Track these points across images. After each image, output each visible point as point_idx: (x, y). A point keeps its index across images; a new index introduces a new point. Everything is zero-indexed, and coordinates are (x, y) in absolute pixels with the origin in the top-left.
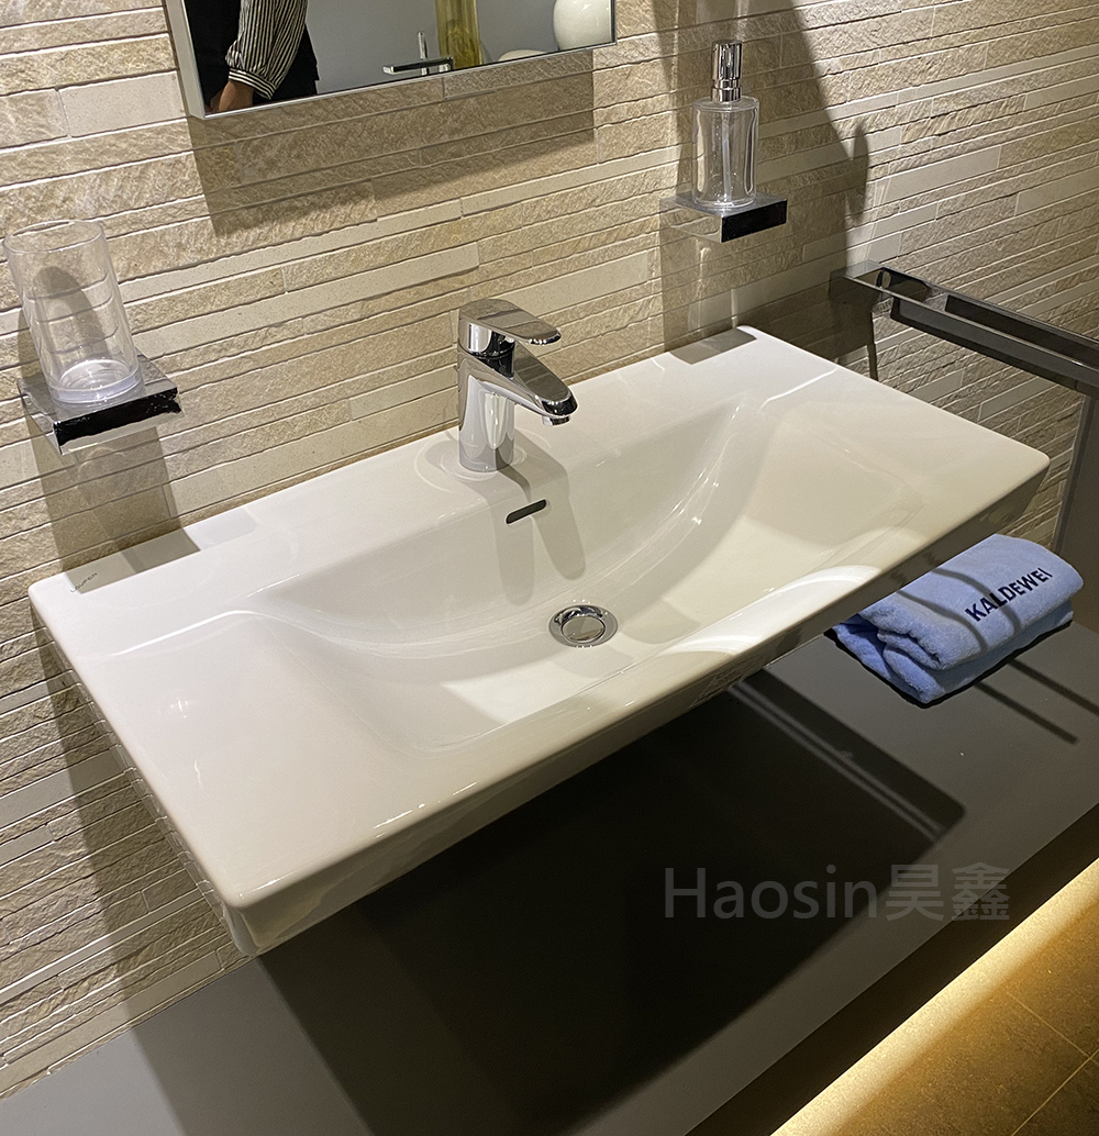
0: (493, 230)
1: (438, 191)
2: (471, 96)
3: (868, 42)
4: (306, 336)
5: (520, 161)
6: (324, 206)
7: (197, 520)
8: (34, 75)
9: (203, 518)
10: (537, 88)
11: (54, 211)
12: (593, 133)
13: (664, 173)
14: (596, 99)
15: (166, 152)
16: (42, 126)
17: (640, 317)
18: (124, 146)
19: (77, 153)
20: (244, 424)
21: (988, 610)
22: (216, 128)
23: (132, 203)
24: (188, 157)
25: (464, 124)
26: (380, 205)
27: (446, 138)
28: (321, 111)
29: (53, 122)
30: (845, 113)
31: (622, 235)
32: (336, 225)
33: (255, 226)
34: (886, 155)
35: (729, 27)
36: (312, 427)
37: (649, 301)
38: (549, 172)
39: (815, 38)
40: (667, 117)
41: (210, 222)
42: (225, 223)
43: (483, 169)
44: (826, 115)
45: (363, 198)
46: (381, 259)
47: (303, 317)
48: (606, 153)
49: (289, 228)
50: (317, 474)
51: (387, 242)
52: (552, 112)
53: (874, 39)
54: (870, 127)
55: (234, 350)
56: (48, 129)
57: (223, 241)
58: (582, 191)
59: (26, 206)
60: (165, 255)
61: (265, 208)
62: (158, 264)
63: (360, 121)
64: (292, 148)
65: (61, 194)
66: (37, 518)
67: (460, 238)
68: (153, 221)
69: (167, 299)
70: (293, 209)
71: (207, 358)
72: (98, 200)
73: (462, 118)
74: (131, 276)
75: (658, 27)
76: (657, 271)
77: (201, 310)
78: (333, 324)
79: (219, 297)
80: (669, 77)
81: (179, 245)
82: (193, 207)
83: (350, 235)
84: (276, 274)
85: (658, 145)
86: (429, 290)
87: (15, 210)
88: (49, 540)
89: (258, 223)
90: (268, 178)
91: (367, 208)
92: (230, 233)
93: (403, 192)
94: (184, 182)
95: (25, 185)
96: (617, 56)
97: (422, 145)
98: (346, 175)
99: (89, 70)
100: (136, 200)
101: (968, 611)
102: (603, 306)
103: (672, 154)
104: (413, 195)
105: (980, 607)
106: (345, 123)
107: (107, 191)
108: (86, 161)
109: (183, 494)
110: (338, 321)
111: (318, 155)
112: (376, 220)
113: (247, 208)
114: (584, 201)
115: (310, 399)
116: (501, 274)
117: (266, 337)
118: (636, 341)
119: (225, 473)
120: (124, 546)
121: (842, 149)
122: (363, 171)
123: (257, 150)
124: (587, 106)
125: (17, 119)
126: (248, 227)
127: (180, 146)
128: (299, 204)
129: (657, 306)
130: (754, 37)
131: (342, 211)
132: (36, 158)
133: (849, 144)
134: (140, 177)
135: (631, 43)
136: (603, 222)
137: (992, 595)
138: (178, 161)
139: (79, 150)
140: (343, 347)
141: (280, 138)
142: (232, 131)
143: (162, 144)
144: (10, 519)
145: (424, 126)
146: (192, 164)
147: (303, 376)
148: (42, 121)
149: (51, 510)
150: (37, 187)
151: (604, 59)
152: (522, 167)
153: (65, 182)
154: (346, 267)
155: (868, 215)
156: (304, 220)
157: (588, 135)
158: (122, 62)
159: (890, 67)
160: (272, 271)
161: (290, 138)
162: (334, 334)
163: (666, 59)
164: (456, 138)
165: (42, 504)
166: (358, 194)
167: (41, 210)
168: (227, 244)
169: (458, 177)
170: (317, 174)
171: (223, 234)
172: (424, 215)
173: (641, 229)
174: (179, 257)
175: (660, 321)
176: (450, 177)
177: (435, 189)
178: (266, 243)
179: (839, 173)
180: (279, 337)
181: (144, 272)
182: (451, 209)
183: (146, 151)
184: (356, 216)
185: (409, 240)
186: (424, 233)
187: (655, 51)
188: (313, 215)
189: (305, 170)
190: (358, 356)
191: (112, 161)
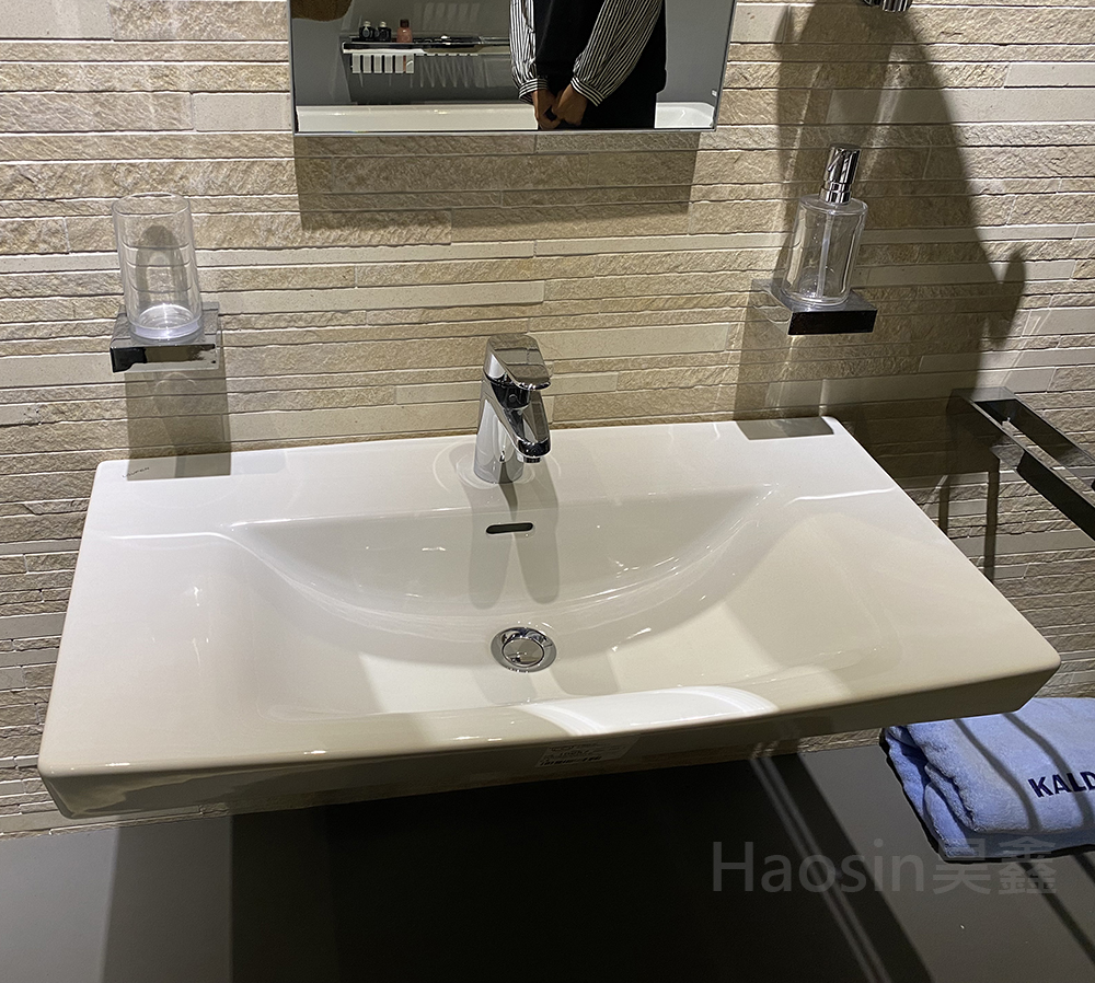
0: (564, 274)
1: (515, 230)
2: (563, 154)
3: (1045, 169)
4: (367, 326)
5: (603, 218)
6: (403, 224)
7: (246, 449)
8: (175, 80)
9: (251, 449)
10: (634, 157)
11: (172, 184)
12: (687, 207)
13: (763, 255)
14: (696, 176)
15: (271, 155)
16: (175, 119)
17: (709, 382)
18: (237, 144)
19: (198, 143)
20: (300, 384)
21: (1057, 790)
22: (317, 143)
23: (235, 190)
24: (289, 162)
25: (550, 177)
26: (456, 232)
27: (530, 186)
28: (413, 144)
29: (183, 117)
30: (999, 237)
31: (703, 303)
32: (412, 241)
33: (338, 228)
34: (1050, 286)
35: (866, 131)
36: (358, 401)
37: (724, 370)
38: (633, 233)
39: (974, 156)
40: (775, 205)
41: (299, 217)
42: (312, 219)
43: (564, 219)
44: (975, 234)
45: (440, 223)
46: (448, 278)
47: (368, 310)
48: (699, 226)
49: (367, 236)
50: (355, 441)
51: (456, 265)
52: (645, 180)
53: (1054, 167)
54: (1032, 255)
55: (302, 323)
56: (179, 122)
57: (307, 235)
58: (665, 256)
59: (151, 177)
60: (257, 236)
61: (348, 215)
62: (249, 242)
63: (448, 158)
64: (382, 170)
65: (180, 172)
66: (118, 413)
67: (528, 274)
68: (250, 207)
69: (251, 270)
70: (374, 221)
71: (277, 324)
72: (208, 182)
73: (550, 172)
74: (225, 246)
75: (780, 120)
76: (737, 344)
77: (279, 285)
78: (393, 322)
79: (296, 278)
80: (783, 166)
81: (269, 231)
82: (287, 203)
83: (423, 252)
84: (349, 270)
85: (758, 228)
86: (490, 313)
87: (142, 178)
88: (124, 431)
89: (340, 226)
90: (356, 191)
91: (442, 232)
92: (315, 229)
93: (480, 225)
94: (282, 181)
95: (153, 161)
96: (728, 141)
97: (506, 188)
98: (427, 201)
99: (219, 82)
100: (241, 188)
101: (1032, 782)
102: (670, 363)
103: (775, 240)
104: (489, 229)
105: (1049, 783)
106: (435, 158)
107: (217, 177)
108: (204, 151)
109: (238, 425)
110: (398, 320)
111: (405, 180)
112: (449, 244)
113: (333, 212)
114: (666, 266)
115: (361, 377)
116: (564, 313)
117: (331, 319)
118: (701, 403)
119: (275, 418)
120: (181, 453)
121: (991, 271)
122: (445, 201)
123: (350, 167)
124: (685, 181)
125: (156, 111)
126: (331, 227)
127: (284, 152)
128: (380, 218)
129: (732, 375)
130: (895, 145)
131: (418, 231)
132: (165, 142)
133: (1000, 268)
134: (246, 171)
135: (748, 130)
136: (682, 288)
137: (1070, 776)
138: (280, 164)
139: (200, 142)
140: (399, 342)
141: (372, 161)
142: (331, 148)
143: (269, 148)
144: (97, 408)
145: (510, 173)
146: (291, 168)
147: (358, 358)
148: (175, 115)
149: (129, 409)
150: (162, 165)
151: (712, 141)
152: (605, 224)
153: (184, 164)
154: (414, 277)
155: (1012, 342)
156: (382, 232)
157: (683, 207)
158: (247, 80)
159: (1071, 198)
160: (346, 268)
161: (382, 163)
162: (393, 330)
163: (783, 152)
164: (541, 187)
165: (123, 403)
166: (436, 219)
167: (162, 182)
168: (310, 238)
169: (536, 222)
170: (401, 196)
171: (308, 229)
172: (495, 249)
173: (727, 302)
174: (267, 239)
175: (733, 391)
176: (528, 220)
177: (512, 228)
178: (345, 244)
179: (981, 293)
180: (343, 322)
181: (236, 246)
182: (524, 248)
183: (254, 151)
184: (430, 238)
185: (478, 267)
186: (494, 264)
187: (772, 141)
188: (392, 229)
189: (390, 190)
190: (411, 353)
191: (224, 154)
